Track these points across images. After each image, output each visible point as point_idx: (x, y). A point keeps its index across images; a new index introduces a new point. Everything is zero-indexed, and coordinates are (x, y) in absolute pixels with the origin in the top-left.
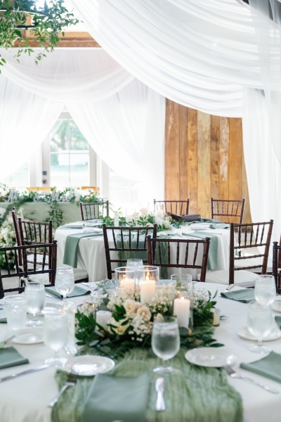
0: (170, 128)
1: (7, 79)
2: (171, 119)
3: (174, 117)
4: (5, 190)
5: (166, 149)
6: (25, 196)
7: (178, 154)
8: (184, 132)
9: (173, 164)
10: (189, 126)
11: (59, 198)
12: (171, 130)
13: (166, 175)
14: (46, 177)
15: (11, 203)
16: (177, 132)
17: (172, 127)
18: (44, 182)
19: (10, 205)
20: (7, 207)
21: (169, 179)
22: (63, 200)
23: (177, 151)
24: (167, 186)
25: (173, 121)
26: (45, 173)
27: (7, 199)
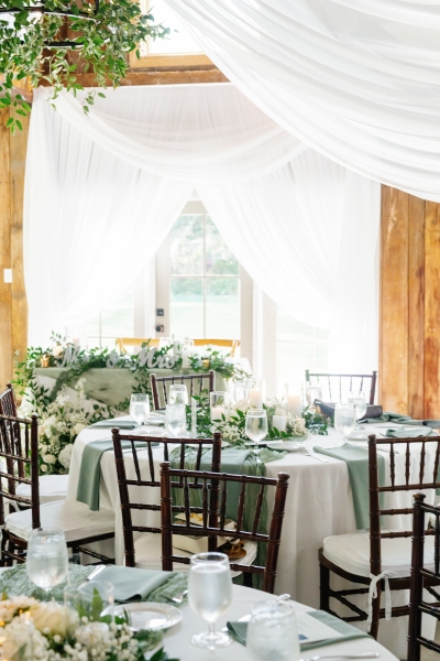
0: (390, 228)
1: (93, 143)
2: (393, 212)
3: (398, 207)
4: (59, 344)
5: (382, 268)
6: (93, 357)
7: (405, 279)
8: (417, 236)
9: (396, 297)
10: (428, 226)
11: (154, 361)
12: (393, 232)
13: (382, 318)
14: (161, 321)
15: (66, 369)
16: (404, 236)
17: (395, 227)
18: (159, 329)
19: (63, 373)
20: (58, 376)
21: (387, 326)
22: (161, 365)
23: (405, 273)
24: (385, 340)
25: (396, 216)
26: (160, 312)
27: (60, 361)
